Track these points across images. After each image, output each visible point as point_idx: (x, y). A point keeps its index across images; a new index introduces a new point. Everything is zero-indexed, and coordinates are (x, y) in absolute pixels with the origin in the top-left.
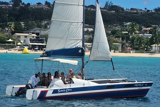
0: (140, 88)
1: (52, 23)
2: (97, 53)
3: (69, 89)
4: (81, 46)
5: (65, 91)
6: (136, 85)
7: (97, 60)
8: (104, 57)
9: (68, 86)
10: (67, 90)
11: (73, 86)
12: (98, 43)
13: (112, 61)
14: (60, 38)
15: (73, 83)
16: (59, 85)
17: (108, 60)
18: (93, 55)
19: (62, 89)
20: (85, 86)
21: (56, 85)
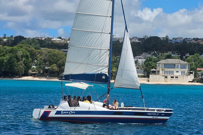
0: (155, 117)
1: (69, 48)
2: (122, 80)
3: (72, 111)
4: (106, 72)
5: (69, 113)
6: (150, 114)
7: (122, 87)
8: (130, 85)
9: (73, 109)
10: (70, 113)
11: (77, 109)
12: (122, 70)
13: (140, 89)
14: (79, 63)
15: (79, 106)
16: (64, 107)
17: (136, 88)
18: (118, 81)
19: (66, 111)
20: (90, 110)
21: (60, 106)
